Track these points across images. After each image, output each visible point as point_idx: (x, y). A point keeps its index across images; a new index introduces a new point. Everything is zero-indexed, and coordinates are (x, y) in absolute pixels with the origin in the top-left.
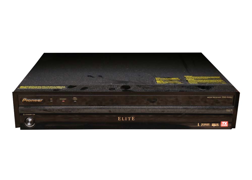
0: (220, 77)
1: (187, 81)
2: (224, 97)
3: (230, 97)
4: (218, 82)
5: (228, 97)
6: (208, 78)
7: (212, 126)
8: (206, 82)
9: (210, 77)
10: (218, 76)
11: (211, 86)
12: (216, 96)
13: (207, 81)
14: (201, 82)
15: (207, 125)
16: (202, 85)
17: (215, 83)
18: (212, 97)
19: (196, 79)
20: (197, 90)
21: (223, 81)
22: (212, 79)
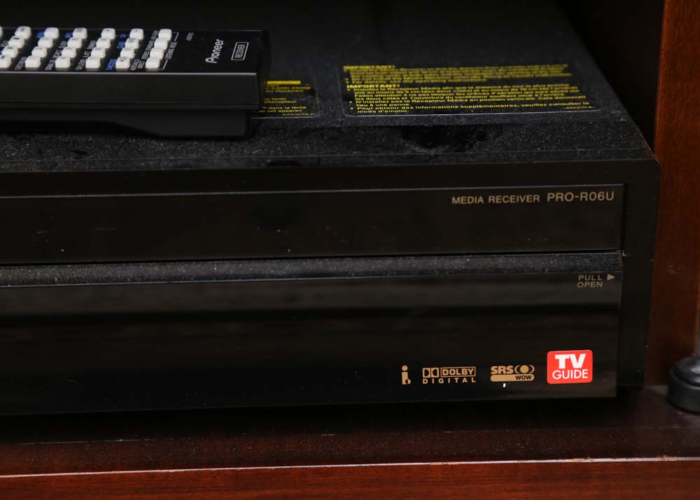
0: (565, 71)
1: (350, 96)
2: (560, 196)
3: (600, 196)
4: (543, 102)
5: (583, 196)
6: (488, 73)
7: (494, 379)
8: (469, 103)
9: (500, 73)
10: (555, 62)
11: (486, 126)
12: (510, 192)
13: (474, 95)
14: (432, 104)
15: (461, 379)
16: (435, 122)
17: (521, 109)
18: (481, 200)
19: (413, 85)
20: (392, 153)
21: (575, 89)
22: (510, 82)
